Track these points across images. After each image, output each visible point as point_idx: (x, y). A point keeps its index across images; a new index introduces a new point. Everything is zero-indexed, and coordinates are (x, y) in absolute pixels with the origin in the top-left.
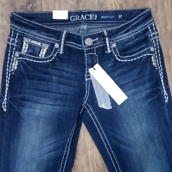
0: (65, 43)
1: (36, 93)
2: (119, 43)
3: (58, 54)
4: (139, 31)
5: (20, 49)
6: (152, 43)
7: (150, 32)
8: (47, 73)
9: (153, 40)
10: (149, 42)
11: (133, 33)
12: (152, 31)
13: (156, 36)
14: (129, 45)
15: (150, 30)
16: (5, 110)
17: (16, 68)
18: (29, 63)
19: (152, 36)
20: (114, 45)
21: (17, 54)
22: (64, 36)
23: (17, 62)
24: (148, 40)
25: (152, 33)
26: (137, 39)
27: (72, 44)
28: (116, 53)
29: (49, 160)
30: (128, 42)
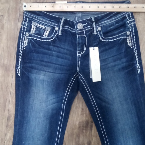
0: (63, 27)
1: (41, 63)
2: (104, 27)
3: (58, 35)
4: (119, 19)
5: (29, 31)
6: (129, 29)
7: (128, 19)
8: (49, 49)
9: (129, 26)
10: (126, 28)
11: (114, 19)
12: (129, 19)
13: (132, 22)
14: (111, 29)
15: (128, 18)
16: (19, 75)
17: (26, 45)
18: (36, 41)
19: (129, 22)
20: (100, 29)
21: (27, 34)
22: (62, 21)
23: (27, 40)
24: (126, 26)
25: (129, 21)
26: (117, 25)
27: (68, 28)
28: (101, 35)
30: (110, 27)
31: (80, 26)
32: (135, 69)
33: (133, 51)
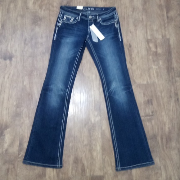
0: (81, 17)
3: (78, 21)
5: (63, 18)
8: (73, 27)
16: (55, 40)
17: (60, 25)
18: (66, 23)
20: (100, 19)
21: (62, 20)
22: (80, 14)
23: (61, 23)
27: (83, 17)
29: (71, 58)
31: (90, 17)
32: (118, 39)
33: (117, 29)
